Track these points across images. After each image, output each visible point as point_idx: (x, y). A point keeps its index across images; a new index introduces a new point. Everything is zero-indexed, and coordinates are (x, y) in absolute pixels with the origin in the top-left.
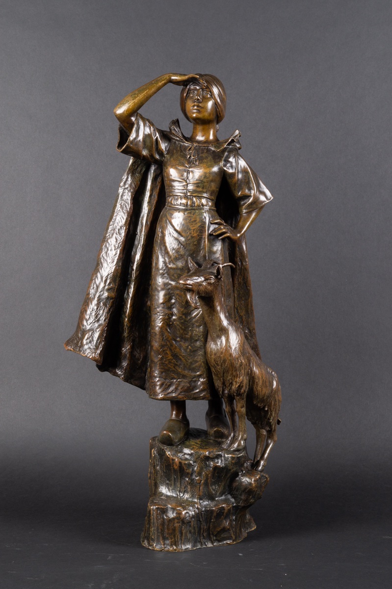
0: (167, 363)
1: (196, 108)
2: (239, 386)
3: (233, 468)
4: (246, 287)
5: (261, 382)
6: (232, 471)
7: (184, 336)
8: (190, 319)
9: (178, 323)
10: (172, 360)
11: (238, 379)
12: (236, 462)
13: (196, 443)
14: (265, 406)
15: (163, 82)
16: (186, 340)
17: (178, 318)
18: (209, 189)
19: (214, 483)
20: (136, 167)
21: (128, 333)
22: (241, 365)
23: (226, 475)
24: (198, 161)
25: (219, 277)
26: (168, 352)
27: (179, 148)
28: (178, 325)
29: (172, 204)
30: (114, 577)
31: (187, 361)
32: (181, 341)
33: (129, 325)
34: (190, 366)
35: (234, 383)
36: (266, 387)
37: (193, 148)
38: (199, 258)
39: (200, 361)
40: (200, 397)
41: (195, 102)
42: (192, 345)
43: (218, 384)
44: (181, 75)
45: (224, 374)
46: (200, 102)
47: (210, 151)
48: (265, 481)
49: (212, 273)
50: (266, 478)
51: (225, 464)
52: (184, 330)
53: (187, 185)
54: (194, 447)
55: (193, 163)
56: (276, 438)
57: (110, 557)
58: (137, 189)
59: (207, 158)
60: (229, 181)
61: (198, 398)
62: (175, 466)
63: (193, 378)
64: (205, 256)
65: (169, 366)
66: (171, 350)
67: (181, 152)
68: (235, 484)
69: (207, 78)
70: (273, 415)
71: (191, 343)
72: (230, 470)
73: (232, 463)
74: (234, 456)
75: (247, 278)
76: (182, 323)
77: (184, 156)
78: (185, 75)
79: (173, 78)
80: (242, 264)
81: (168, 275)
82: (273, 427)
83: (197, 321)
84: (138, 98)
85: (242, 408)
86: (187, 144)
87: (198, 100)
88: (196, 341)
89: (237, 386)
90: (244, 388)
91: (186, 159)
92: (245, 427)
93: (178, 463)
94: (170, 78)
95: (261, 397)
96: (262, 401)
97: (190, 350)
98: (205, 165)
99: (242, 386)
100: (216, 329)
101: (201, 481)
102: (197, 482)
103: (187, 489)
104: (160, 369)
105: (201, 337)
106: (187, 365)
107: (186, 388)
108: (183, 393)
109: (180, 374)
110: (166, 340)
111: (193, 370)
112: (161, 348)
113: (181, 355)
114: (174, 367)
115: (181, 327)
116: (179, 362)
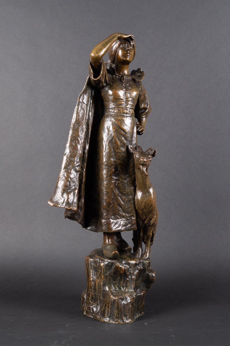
0: (115, 209)
1: (128, 55)
7: (123, 193)
8: (127, 182)
9: (121, 185)
10: (117, 207)
16: (124, 195)
17: (120, 182)
19: (138, 280)
26: (115, 203)
28: (120, 186)
31: (125, 208)
32: (121, 196)
39: (132, 207)
41: (128, 51)
42: (128, 198)
45: (148, 213)
46: (130, 51)
51: (143, 267)
53: (125, 101)
62: (121, 272)
63: (128, 218)
65: (116, 211)
66: (117, 201)
68: (144, 278)
76: (123, 185)
81: (115, 156)
83: (130, 183)
88: (130, 195)
93: (123, 270)
97: (126, 201)
101: (134, 278)
102: (132, 280)
103: (126, 285)
104: (111, 214)
105: (133, 192)
106: (125, 210)
107: (124, 224)
108: (124, 227)
109: (121, 216)
110: (114, 195)
111: (128, 213)
112: (112, 201)
113: (122, 204)
114: (118, 212)
115: (122, 188)
116: (120, 209)
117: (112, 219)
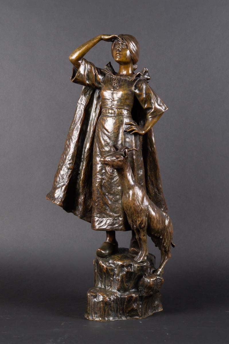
0: (100, 208)
1: (118, 55)
2: (140, 223)
3: (138, 273)
4: (155, 163)
5: (156, 221)
6: (138, 274)
7: (110, 192)
8: (113, 182)
9: (107, 184)
10: (103, 206)
11: (140, 219)
12: (140, 269)
13: (118, 257)
14: (160, 235)
15: (97, 40)
16: (111, 194)
17: (106, 181)
18: (125, 103)
19: (127, 282)
20: (87, 91)
21: (82, 190)
22: (141, 211)
23: (135, 276)
24: (118, 87)
25: (126, 157)
26: (101, 201)
27: (109, 80)
28: (107, 185)
29: (103, 112)
30: (65, 336)
31: (112, 207)
32: (108, 195)
33: (82, 185)
34: (113, 210)
35: (137, 221)
36: (160, 224)
37: (116, 79)
38: (118, 145)
39: (119, 207)
40: (119, 229)
41: (117, 51)
42: (115, 197)
43: (130, 221)
44: (108, 35)
45: (131, 215)
46: (120, 51)
47: (126, 81)
48: (160, 281)
49: (122, 155)
50: (161, 280)
51: (133, 270)
52: (110, 188)
53: (112, 101)
54: (116, 259)
55: (116, 88)
56: (170, 255)
57: (62, 324)
58: (87, 104)
59: (124, 85)
60: (138, 99)
61: (118, 229)
62: (104, 270)
63: (115, 217)
64: (122, 144)
65: (102, 210)
66: (102, 200)
67: (110, 82)
68: (141, 283)
69: (125, 37)
70: (167, 241)
71: (114, 196)
72: (137, 274)
73: (137, 269)
74: (139, 265)
75: (155, 158)
76: (109, 184)
77: (111, 84)
78: (110, 35)
79: (102, 37)
80: (151, 149)
81: (101, 155)
82: (167, 248)
83: (117, 183)
84: (82, 49)
85: (144, 236)
86: (114, 77)
87: (119, 50)
88: (117, 195)
89: (139, 223)
90: (144, 224)
91: (112, 86)
92: (146, 248)
93: (105, 268)
94: (101, 37)
95: (156, 230)
96: (158, 232)
97: (114, 200)
98: (122, 89)
99: (142, 223)
100: (126, 188)
101: (119, 279)
102: (116, 280)
103: (111, 285)
104: (96, 212)
105: (120, 193)
106: (112, 209)
107: (111, 223)
108: (109, 227)
109: (108, 215)
110: (99, 194)
111: (116, 213)
112: (97, 199)
113: (108, 203)
114: (104, 211)
115: (108, 187)
116: (107, 208)
117: (97, 217)
